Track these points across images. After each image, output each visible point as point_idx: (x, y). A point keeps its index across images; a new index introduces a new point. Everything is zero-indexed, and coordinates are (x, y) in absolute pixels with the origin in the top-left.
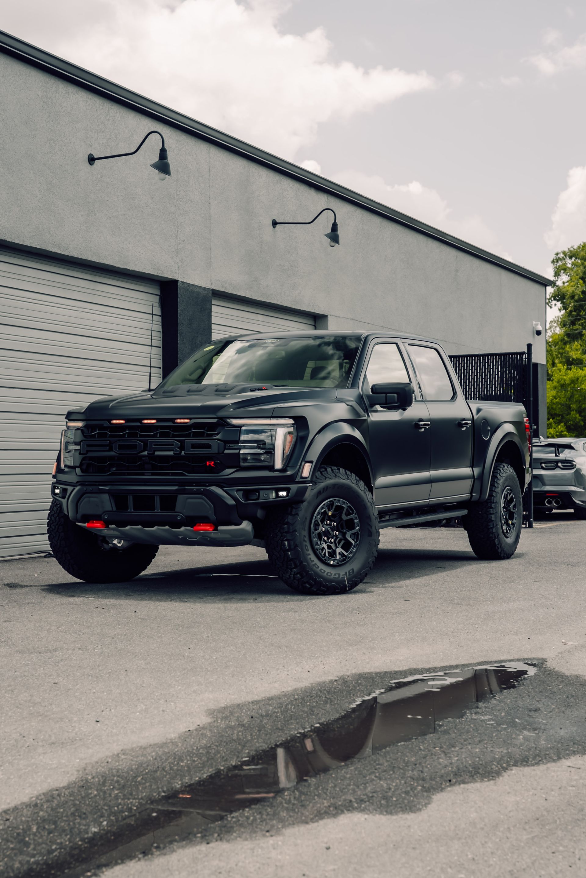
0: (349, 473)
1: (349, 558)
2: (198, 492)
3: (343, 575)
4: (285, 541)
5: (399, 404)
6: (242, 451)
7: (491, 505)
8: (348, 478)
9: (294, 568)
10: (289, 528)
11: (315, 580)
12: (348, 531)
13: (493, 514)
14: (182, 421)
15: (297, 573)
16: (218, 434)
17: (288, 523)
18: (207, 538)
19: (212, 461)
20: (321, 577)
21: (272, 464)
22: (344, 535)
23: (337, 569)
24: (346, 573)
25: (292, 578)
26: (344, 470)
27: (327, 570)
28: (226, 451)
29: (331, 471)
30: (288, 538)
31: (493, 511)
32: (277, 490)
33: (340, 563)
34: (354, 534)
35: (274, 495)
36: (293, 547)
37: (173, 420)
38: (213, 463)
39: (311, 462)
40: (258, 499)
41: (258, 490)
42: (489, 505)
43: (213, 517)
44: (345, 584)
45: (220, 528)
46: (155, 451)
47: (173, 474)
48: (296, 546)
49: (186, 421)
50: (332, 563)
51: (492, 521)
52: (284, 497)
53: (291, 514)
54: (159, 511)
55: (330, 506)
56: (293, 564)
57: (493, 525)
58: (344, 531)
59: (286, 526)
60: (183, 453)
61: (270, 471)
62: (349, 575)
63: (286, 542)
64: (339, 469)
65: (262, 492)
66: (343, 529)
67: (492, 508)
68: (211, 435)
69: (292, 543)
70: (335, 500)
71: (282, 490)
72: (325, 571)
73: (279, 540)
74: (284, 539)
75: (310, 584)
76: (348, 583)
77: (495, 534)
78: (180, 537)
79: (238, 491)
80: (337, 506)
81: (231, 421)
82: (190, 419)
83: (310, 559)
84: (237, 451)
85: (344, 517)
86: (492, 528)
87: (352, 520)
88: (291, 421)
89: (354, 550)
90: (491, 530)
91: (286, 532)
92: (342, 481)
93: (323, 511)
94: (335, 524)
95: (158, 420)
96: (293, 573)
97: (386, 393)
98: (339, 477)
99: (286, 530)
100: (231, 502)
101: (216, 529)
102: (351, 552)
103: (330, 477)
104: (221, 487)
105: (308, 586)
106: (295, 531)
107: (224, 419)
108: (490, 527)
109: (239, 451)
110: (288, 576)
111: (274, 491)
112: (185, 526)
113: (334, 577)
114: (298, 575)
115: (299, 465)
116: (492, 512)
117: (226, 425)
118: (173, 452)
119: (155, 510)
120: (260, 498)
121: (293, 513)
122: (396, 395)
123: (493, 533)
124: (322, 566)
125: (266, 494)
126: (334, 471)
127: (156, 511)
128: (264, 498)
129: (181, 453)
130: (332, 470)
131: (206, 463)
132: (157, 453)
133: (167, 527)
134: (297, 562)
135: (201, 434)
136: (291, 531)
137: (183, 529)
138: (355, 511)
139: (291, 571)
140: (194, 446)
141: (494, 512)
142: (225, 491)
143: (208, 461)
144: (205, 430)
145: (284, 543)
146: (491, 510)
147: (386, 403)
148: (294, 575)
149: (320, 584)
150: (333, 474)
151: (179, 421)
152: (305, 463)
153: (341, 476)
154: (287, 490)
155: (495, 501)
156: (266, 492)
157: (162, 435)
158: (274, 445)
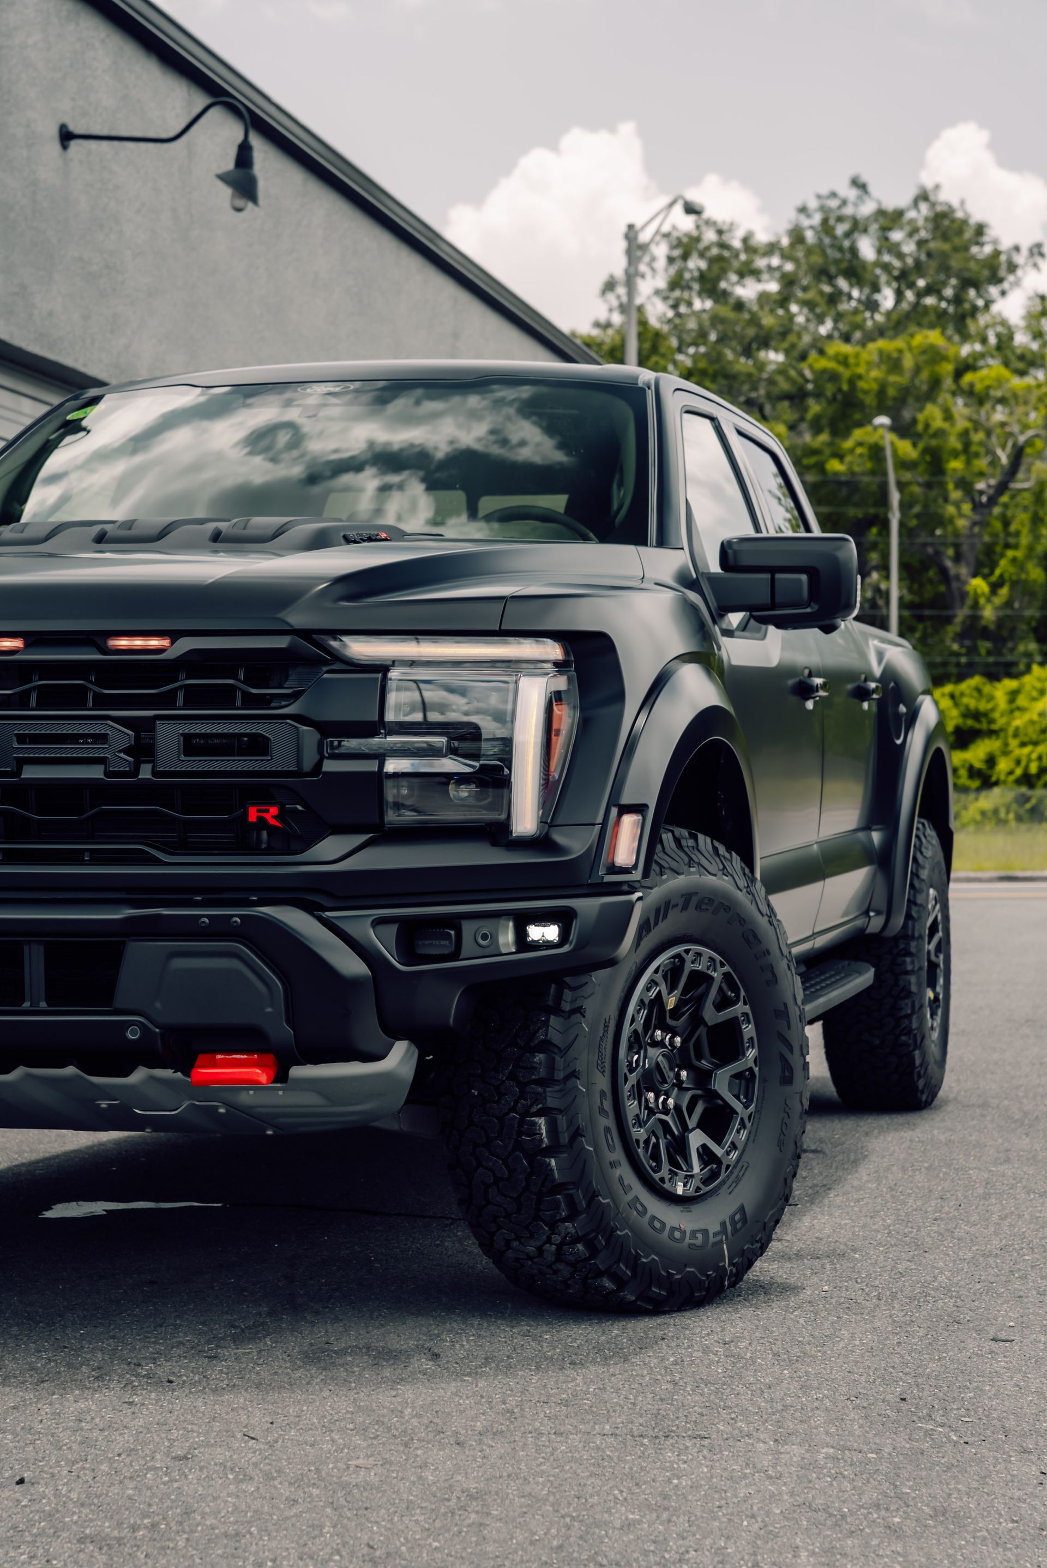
0: (722, 849)
1: (728, 1167)
2: (220, 930)
3: (715, 1234)
4: (539, 1114)
5: (816, 607)
6: (392, 766)
7: (908, 944)
8: (724, 871)
9: (567, 1219)
10: (551, 1066)
11: (634, 1262)
12: (718, 1067)
13: (912, 972)
14: (138, 643)
15: (576, 1240)
16: (295, 696)
17: (546, 1046)
18: (217, 1108)
19: (272, 804)
20: (652, 1248)
21: (503, 817)
22: (702, 1079)
23: (696, 1209)
24: (723, 1224)
25: (549, 1258)
26: (708, 840)
27: (671, 1216)
28: (330, 766)
29: (673, 845)
30: (551, 1102)
31: (913, 963)
32: (522, 921)
33: (705, 1189)
34: (738, 1076)
35: (507, 938)
36: (565, 1138)
37: (96, 639)
38: (274, 811)
39: (638, 809)
40: (455, 956)
41: (454, 922)
42: (902, 946)
43: (283, 1031)
44: (724, 1266)
45: (297, 1072)
46: (22, 762)
47: (99, 858)
48: (577, 1134)
49: (154, 643)
50: (680, 1190)
51: (909, 994)
52: (548, 945)
53: (556, 1010)
54: (43, 1005)
55: (673, 974)
56: (563, 1206)
57: (913, 1007)
58: (705, 1064)
59: (539, 1057)
60: (145, 772)
61: (495, 843)
62: (735, 1231)
63: (542, 1121)
64: (695, 838)
65: (468, 928)
66: (699, 1058)
67: (909, 954)
68: (265, 702)
69: (562, 1121)
70: (687, 951)
71: (543, 918)
72: (663, 1224)
73: (513, 1109)
74: (534, 1109)
75: (615, 1277)
76: (731, 1264)
77: (915, 1036)
78: (104, 1104)
79: (378, 922)
80: (693, 973)
81: (345, 646)
82: (174, 635)
83: (621, 1179)
84: (373, 766)
85: (710, 1015)
86: (909, 1017)
87: (733, 1025)
88: (554, 651)
89: (744, 1135)
90: (906, 1022)
91: (540, 1082)
92: (710, 880)
93: (653, 994)
94: (678, 1040)
95: (33, 639)
96: (557, 1239)
97: (773, 570)
98: (699, 864)
99: (542, 1073)
100: (353, 966)
101: (281, 1077)
102: (734, 1146)
103: (674, 865)
104: (311, 908)
105: (608, 1284)
106: (574, 1075)
107: (315, 636)
108: (903, 1013)
109: (382, 765)
110: (531, 1249)
111: (511, 924)
112: (151, 1066)
113: (690, 1245)
114: (580, 1247)
115: (600, 819)
116: (909, 968)
117: (326, 663)
118: (102, 767)
119: (23, 1001)
120: (464, 954)
121: (566, 1007)
122: (804, 577)
123: (909, 1031)
124: (655, 1207)
125: (485, 937)
126: (684, 843)
127: (27, 1005)
128: (480, 952)
129: (136, 772)
130: (677, 841)
131: (245, 814)
132: (29, 773)
133: (71, 1070)
134: (579, 1195)
135: (223, 697)
136: (560, 1075)
137: (139, 1075)
138: (743, 993)
139: (553, 1230)
140: (191, 745)
141: (916, 968)
142: (329, 925)
143: (254, 804)
144: (236, 678)
145: (534, 1124)
146: (908, 960)
147: (773, 606)
148: (559, 1246)
149: (647, 1275)
150: (682, 855)
151: (123, 643)
152: (620, 815)
153: (704, 862)
154: (563, 918)
155: (916, 934)
156: (485, 926)
157: (49, 698)
158: (507, 744)
